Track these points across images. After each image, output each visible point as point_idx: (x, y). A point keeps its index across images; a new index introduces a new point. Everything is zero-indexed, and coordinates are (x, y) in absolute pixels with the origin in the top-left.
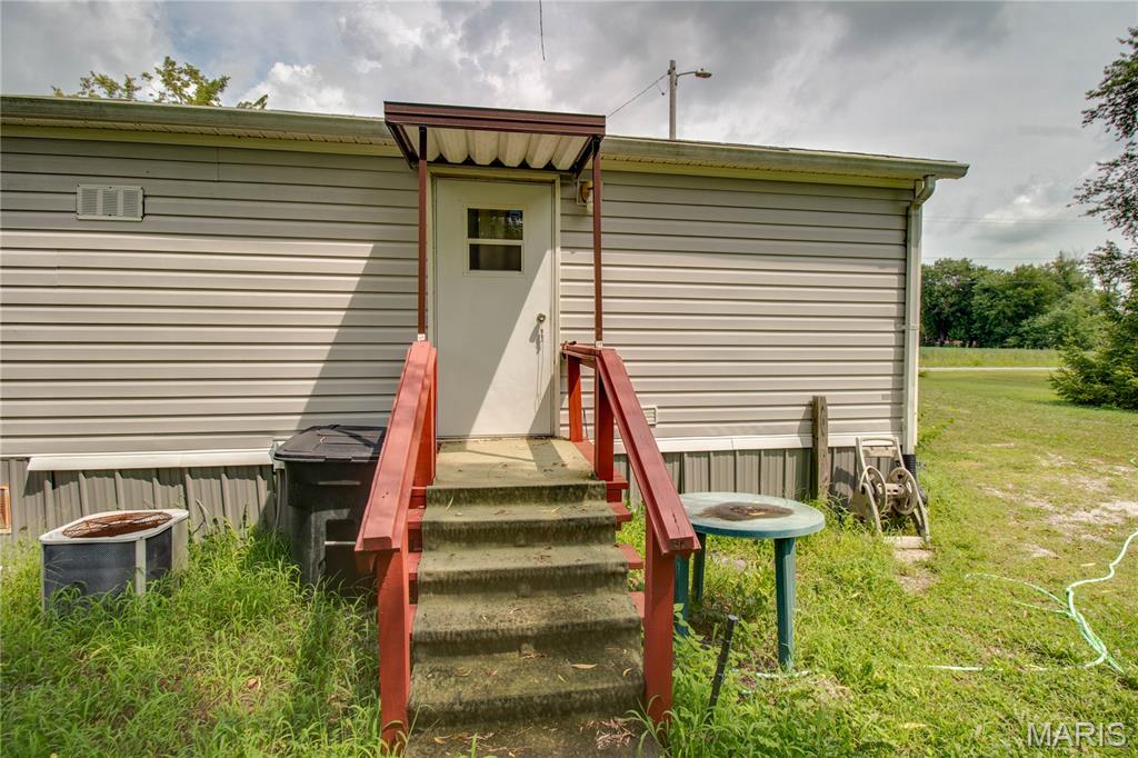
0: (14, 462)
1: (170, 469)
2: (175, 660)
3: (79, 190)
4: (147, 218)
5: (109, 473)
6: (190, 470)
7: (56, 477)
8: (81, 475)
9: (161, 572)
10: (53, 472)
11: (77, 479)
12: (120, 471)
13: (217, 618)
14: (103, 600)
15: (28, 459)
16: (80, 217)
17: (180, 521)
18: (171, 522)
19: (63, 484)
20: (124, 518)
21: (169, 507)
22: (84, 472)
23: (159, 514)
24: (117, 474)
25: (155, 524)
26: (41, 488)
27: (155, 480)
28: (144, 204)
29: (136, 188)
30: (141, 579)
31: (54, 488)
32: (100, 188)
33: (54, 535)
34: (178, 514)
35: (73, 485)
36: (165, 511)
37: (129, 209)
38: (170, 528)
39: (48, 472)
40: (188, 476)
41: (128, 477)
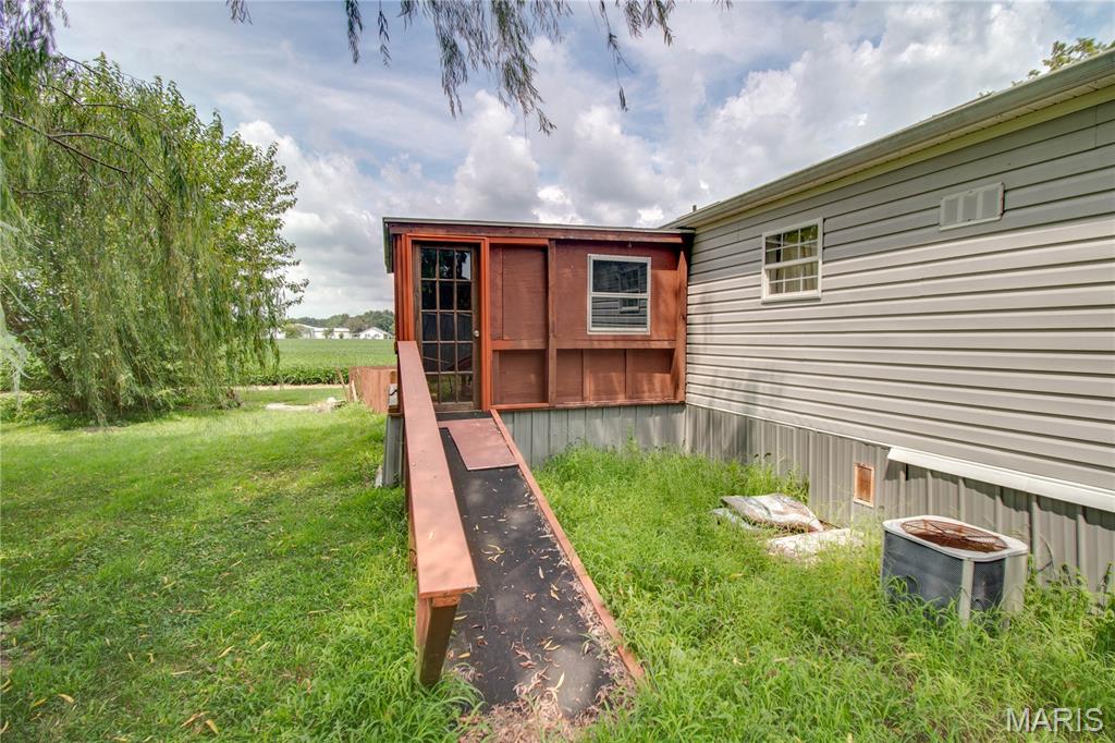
0: (879, 448)
1: (1016, 491)
2: (983, 716)
3: (942, 203)
4: (1007, 215)
5: (954, 479)
6: (1038, 498)
7: (908, 470)
8: (929, 474)
9: (988, 605)
10: (907, 465)
11: (925, 477)
12: (964, 479)
13: (1044, 694)
14: (926, 606)
15: (889, 448)
16: (942, 229)
17: (1016, 556)
18: (1005, 552)
19: (914, 478)
20: (960, 530)
21: (1009, 534)
22: (932, 471)
23: (996, 538)
24: (961, 482)
25: (987, 548)
26: (897, 477)
27: (998, 499)
28: (1004, 200)
29: (996, 186)
30: (965, 603)
31: (907, 479)
32: (960, 195)
33: (894, 525)
34: (1017, 545)
35: (921, 480)
36: (1003, 537)
37: (988, 211)
38: (1003, 560)
39: (903, 464)
40: (1035, 506)
41: (971, 488)
